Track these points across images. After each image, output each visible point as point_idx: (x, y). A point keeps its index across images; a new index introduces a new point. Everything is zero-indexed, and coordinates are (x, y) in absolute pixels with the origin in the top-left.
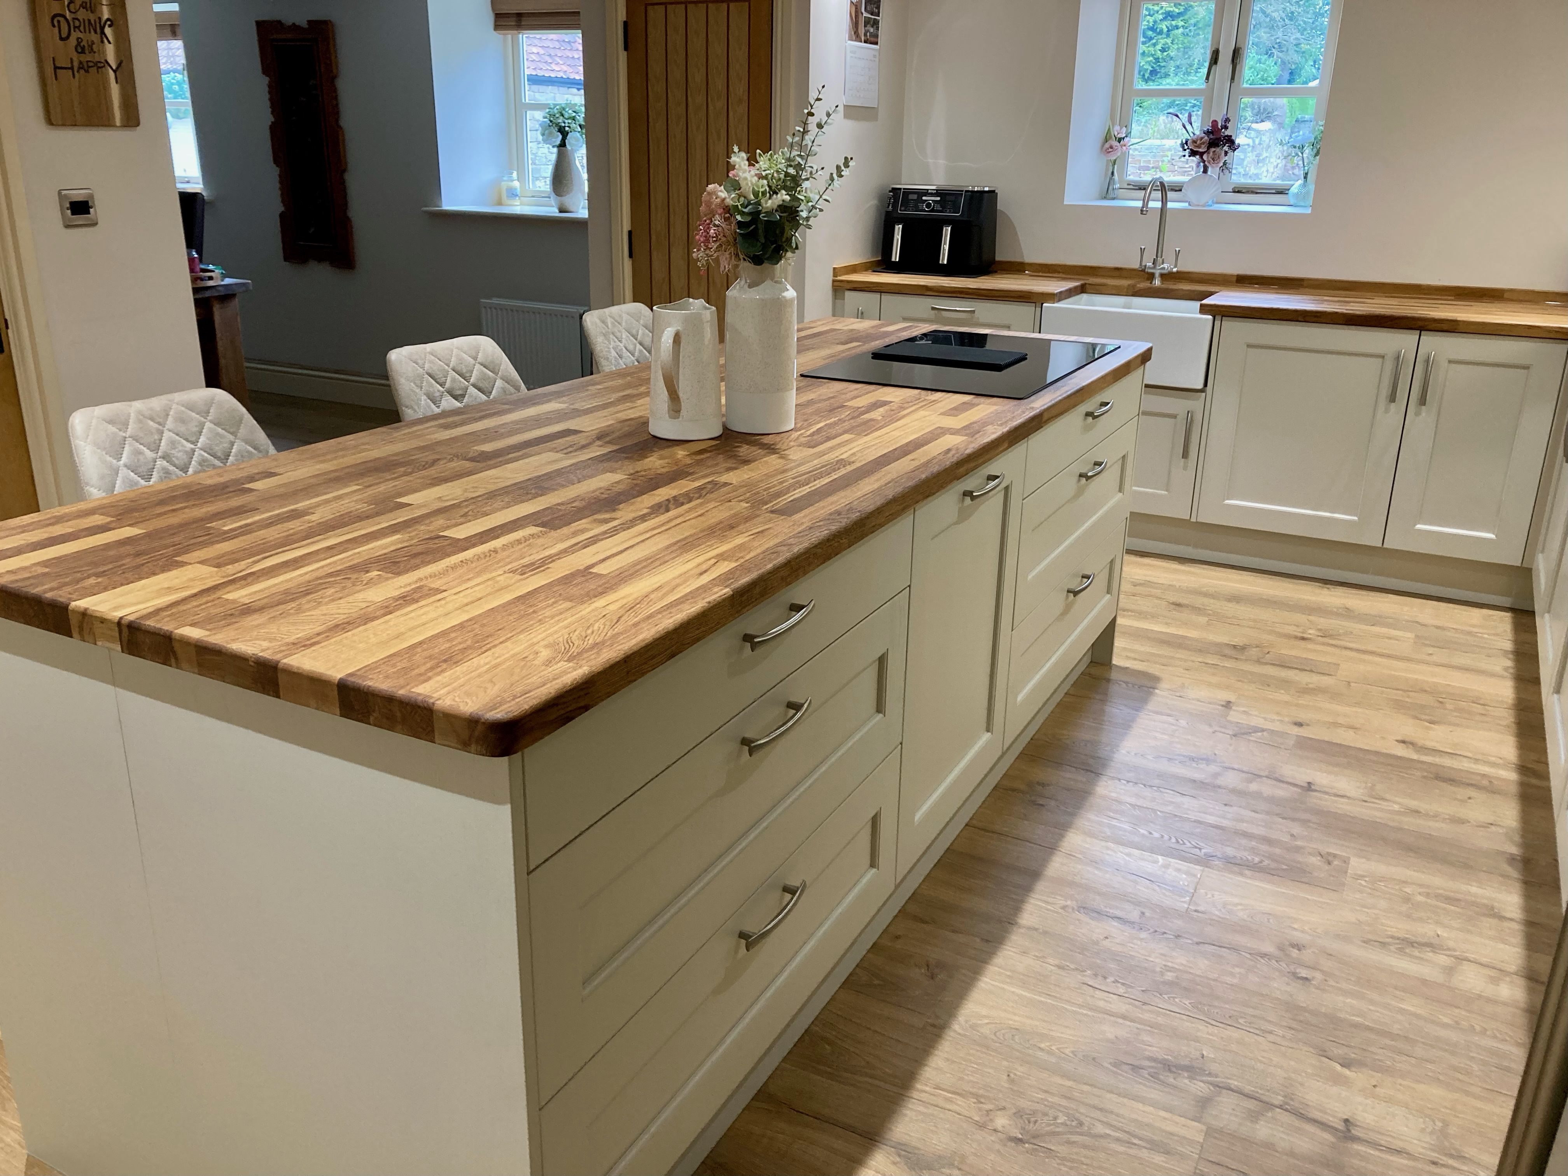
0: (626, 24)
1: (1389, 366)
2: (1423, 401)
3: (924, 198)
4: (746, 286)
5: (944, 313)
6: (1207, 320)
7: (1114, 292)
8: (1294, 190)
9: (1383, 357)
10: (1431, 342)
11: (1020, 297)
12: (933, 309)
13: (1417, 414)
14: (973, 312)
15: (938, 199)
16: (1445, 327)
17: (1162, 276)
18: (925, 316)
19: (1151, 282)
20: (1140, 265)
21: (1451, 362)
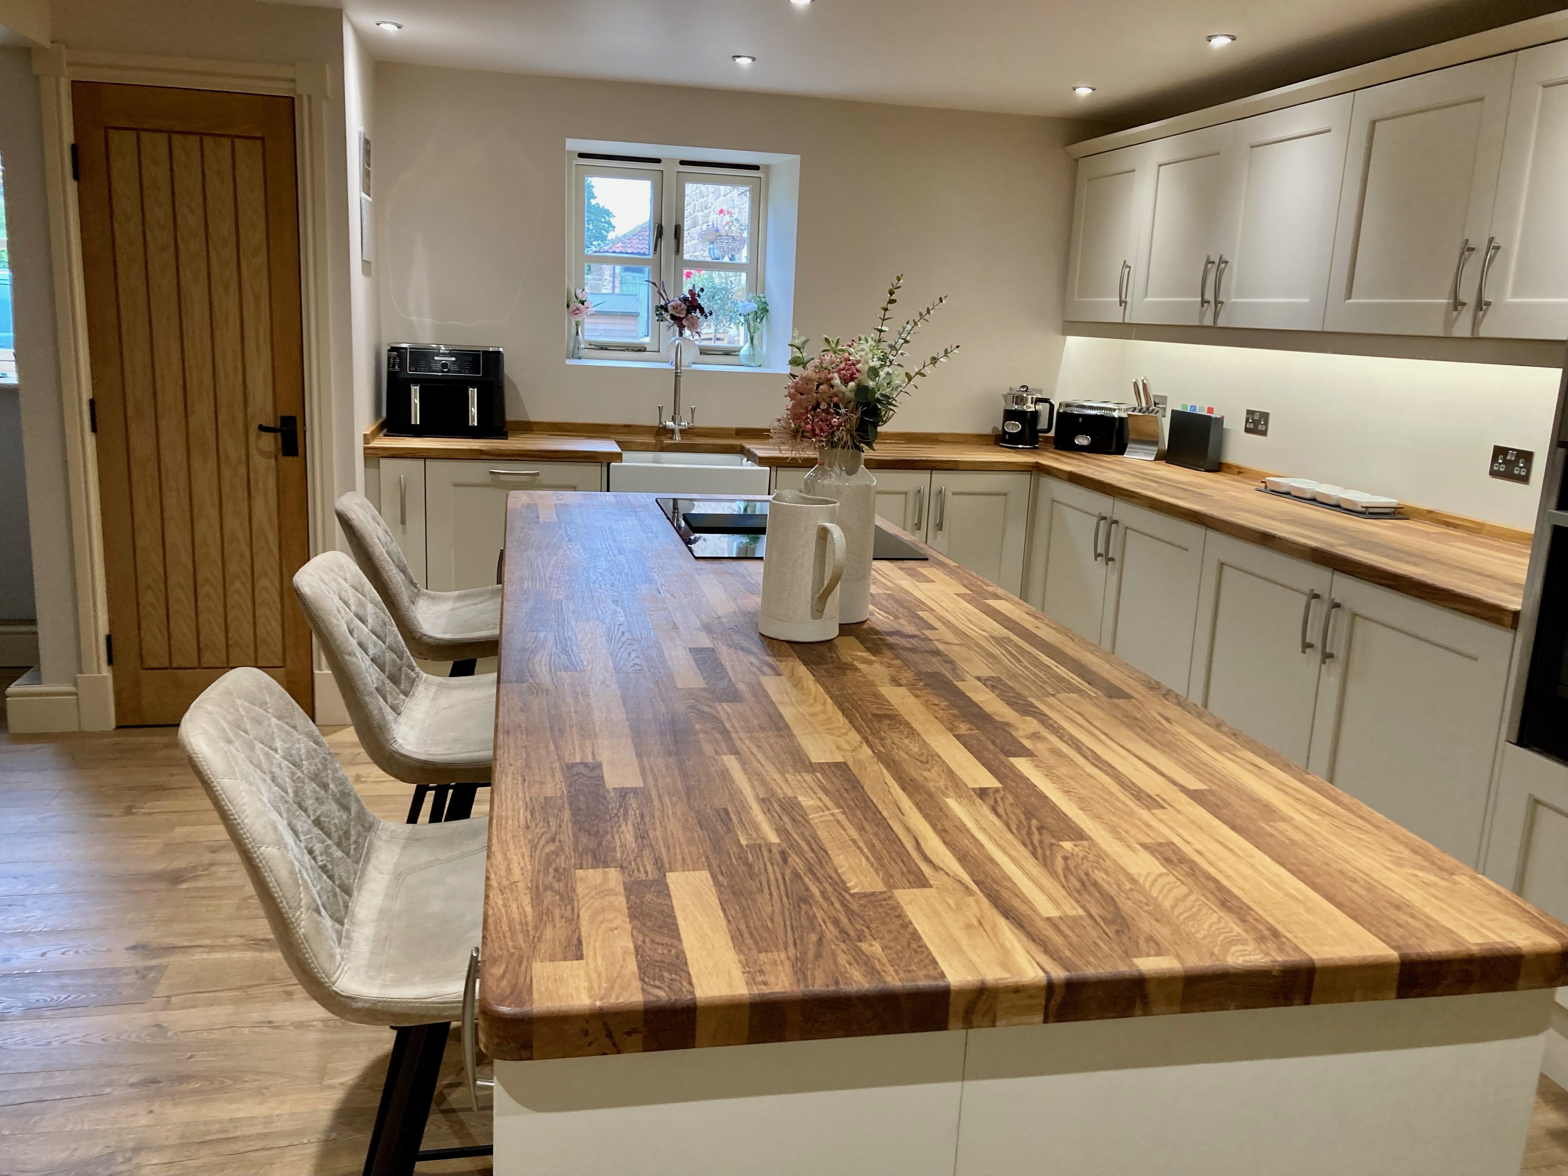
0: (74, 149)
1: (911, 499)
2: (940, 527)
3: (436, 358)
4: (844, 474)
5: (501, 476)
6: (766, 470)
7: (642, 448)
8: (742, 352)
9: (906, 494)
10: (941, 479)
11: (586, 457)
12: (492, 473)
13: (935, 538)
14: (538, 474)
15: (454, 359)
16: (949, 466)
17: (682, 431)
18: (480, 481)
19: (672, 438)
20: (660, 423)
21: (954, 494)
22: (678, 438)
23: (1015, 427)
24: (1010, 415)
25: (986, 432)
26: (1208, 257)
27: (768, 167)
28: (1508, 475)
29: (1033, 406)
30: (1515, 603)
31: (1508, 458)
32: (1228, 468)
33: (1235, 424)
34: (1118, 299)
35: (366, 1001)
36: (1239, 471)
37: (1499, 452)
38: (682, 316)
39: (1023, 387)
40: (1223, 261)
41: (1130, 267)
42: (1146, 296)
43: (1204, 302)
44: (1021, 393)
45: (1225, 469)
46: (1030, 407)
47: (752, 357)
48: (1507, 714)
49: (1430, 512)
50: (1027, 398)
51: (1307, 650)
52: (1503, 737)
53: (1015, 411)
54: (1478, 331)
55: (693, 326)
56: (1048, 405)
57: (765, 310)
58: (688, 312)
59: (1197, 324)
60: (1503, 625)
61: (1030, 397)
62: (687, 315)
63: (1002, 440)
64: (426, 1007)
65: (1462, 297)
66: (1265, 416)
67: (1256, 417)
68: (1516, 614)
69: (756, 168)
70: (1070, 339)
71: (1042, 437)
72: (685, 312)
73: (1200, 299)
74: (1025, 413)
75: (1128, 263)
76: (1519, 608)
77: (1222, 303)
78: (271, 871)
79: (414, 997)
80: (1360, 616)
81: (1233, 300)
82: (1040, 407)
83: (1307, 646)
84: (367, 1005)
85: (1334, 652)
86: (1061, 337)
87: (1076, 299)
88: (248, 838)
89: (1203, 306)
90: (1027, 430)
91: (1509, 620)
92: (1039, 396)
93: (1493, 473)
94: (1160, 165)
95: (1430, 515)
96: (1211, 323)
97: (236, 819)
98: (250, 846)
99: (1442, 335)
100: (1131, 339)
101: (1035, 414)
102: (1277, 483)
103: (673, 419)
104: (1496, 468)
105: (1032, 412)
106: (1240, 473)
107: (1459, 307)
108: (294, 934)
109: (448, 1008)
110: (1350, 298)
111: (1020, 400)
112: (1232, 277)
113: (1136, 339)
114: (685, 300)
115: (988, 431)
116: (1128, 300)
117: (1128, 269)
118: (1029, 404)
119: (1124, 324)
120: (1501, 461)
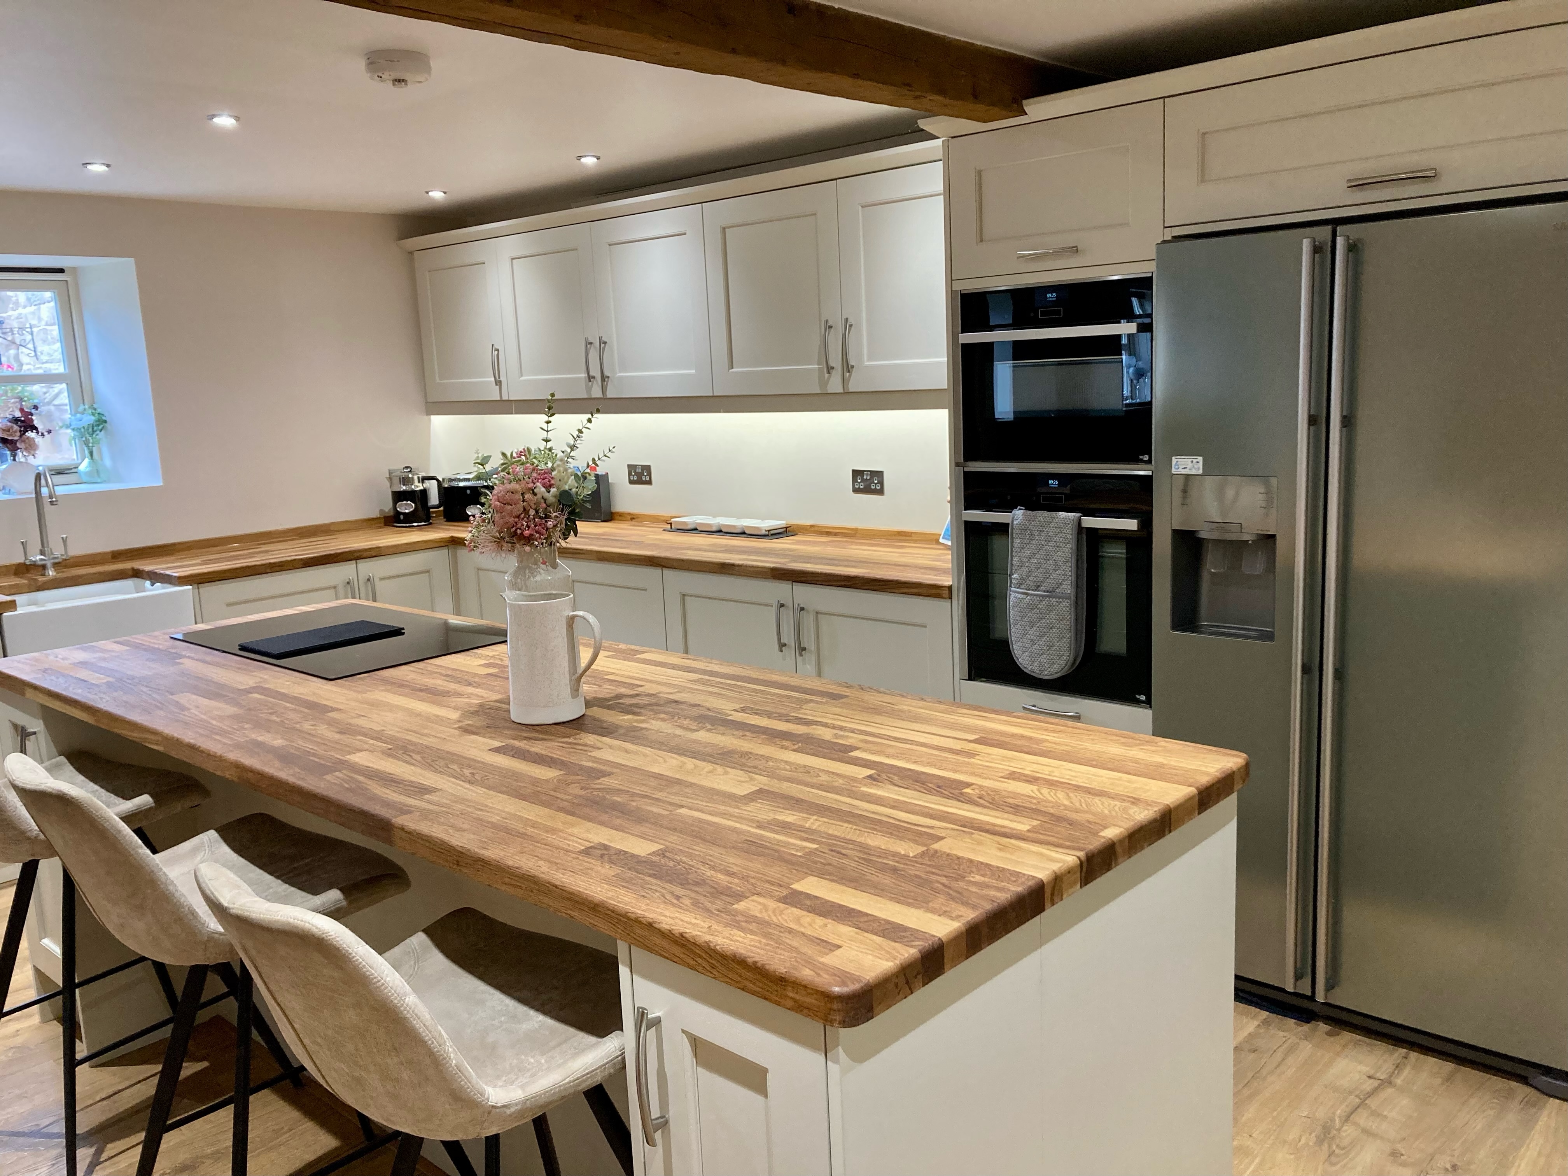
1: (341, 592)
8: (82, 469)
9: (335, 587)
16: (373, 553)
19: (44, 575)
20: (26, 559)
21: (381, 579)
22: (51, 573)
23: (407, 507)
24: (399, 497)
25: (374, 516)
26: (586, 339)
27: (74, 270)
28: (867, 490)
29: (420, 484)
30: (947, 580)
31: (865, 477)
32: (620, 516)
33: (619, 477)
34: (493, 379)
35: (516, 1105)
36: (633, 518)
37: (856, 474)
38: (16, 438)
39: (407, 468)
40: (603, 343)
41: (498, 350)
42: (522, 376)
43: (590, 378)
44: (406, 474)
45: (617, 517)
46: (418, 487)
47: (96, 473)
48: (957, 660)
49: (812, 526)
50: (413, 478)
51: (784, 648)
52: (957, 676)
53: (404, 492)
54: (848, 388)
55: (31, 447)
56: (435, 482)
57: (101, 423)
58: (23, 433)
59: (586, 397)
60: (943, 598)
61: (416, 477)
62: (21, 436)
63: (394, 520)
64: (565, 1089)
65: (832, 364)
66: (648, 468)
67: (639, 470)
68: (950, 588)
69: (61, 271)
70: (434, 418)
71: (434, 512)
72: (18, 434)
73: (584, 375)
74: (414, 492)
75: (496, 346)
76: (951, 583)
77: (608, 377)
78: (418, 1018)
79: (552, 1084)
80: (821, 613)
81: (618, 375)
82: (427, 484)
83: (782, 646)
84: (518, 1107)
85: (806, 646)
86: (426, 417)
87: (438, 381)
88: (393, 994)
89: (590, 381)
90: (419, 506)
91: (946, 593)
92: (424, 475)
93: (856, 491)
94: (512, 259)
95: (813, 529)
96: (600, 395)
97: (379, 981)
98: (396, 1002)
99: (819, 392)
100: (512, 413)
101: (424, 493)
102: (684, 523)
103: (42, 553)
104: (857, 487)
105: (421, 491)
106: (632, 519)
107: (831, 371)
108: (448, 1068)
109: (581, 1082)
110: (732, 368)
111: (406, 481)
112: (612, 357)
113: (516, 413)
114: (16, 420)
115: (375, 514)
116: (501, 379)
117: (496, 352)
118: (416, 483)
119: (501, 401)
120: (859, 481)
